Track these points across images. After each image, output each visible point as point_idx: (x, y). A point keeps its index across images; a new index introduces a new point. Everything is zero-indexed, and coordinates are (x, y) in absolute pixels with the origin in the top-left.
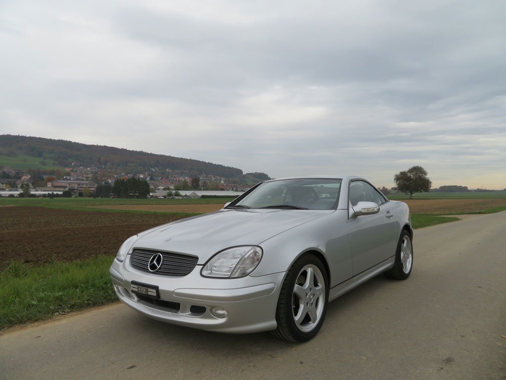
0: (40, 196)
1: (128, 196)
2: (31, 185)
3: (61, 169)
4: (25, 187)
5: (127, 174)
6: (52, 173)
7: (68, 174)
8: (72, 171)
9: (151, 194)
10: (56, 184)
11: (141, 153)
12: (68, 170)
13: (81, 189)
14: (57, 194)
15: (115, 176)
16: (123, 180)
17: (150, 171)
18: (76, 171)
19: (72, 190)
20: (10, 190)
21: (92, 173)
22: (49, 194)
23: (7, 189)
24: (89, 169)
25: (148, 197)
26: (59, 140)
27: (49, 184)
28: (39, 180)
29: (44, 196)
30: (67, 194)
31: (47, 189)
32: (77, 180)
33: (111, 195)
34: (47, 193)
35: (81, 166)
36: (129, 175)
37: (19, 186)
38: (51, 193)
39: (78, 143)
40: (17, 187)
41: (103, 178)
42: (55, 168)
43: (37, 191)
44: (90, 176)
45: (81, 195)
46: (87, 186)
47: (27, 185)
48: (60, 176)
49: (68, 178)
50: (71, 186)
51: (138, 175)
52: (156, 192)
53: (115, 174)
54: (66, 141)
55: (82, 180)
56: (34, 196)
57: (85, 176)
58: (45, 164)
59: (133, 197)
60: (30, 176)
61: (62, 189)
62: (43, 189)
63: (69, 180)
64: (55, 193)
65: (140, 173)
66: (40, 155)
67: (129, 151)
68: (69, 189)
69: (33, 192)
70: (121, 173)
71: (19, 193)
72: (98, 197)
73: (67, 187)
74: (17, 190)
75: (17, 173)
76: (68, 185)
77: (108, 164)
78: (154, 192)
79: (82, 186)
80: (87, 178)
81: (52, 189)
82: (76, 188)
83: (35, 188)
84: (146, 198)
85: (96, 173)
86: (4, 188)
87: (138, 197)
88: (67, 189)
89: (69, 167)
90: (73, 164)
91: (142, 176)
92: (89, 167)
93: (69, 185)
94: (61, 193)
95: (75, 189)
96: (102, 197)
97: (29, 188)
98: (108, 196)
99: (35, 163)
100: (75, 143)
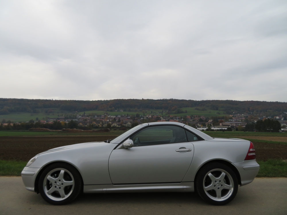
0: (216, 130)
1: (266, 131)
2: (212, 125)
3: (227, 116)
4: (210, 126)
5: (267, 117)
6: (223, 118)
7: (231, 118)
8: (233, 116)
9: (282, 129)
10: (224, 124)
11: (277, 103)
12: (231, 116)
13: (237, 126)
14: (224, 129)
15: (259, 118)
16: (262, 120)
17: (284, 114)
18: (236, 116)
19: (233, 127)
20: (203, 128)
21: (245, 117)
22: (220, 129)
24: (243, 115)
25: (280, 131)
26: (226, 100)
27: (221, 124)
28: (216, 122)
29: (218, 130)
30: (229, 129)
31: (219, 126)
32: (236, 121)
33: (255, 130)
34: (219, 129)
35: (238, 113)
36: (268, 117)
37: (207, 125)
38: (221, 128)
39: (236, 101)
40: (206, 126)
41: (251, 120)
42: (224, 115)
43: (215, 128)
44: (244, 119)
45: (237, 130)
46: (241, 125)
47: (211, 125)
48: (227, 119)
49: (231, 120)
50: (232, 125)
51: (275, 117)
52: (286, 128)
53: (259, 117)
54: (230, 100)
55: (239, 121)
56: (213, 130)
57: (241, 119)
58: (219, 114)
59: (269, 131)
60: (212, 120)
61: (227, 127)
62: (218, 126)
63: (232, 121)
64: (223, 129)
65: (276, 116)
66: (217, 109)
67: (268, 102)
68: (231, 127)
69: (212, 129)
70: (263, 116)
71: (206, 129)
72: (247, 131)
73: (229, 125)
75: (206, 119)
76: (230, 124)
77: (254, 111)
78: (285, 128)
79: (238, 125)
80: (242, 120)
81: (222, 126)
82: (235, 126)
83: (214, 126)
84: (279, 132)
85: (247, 117)
86: (200, 126)
87: (272, 131)
88: (230, 127)
89: (232, 114)
90: (234, 113)
91: (278, 118)
92: (243, 114)
93: (231, 124)
94: (226, 129)
95: (234, 127)
96: (249, 131)
97: (211, 126)
98: (252, 131)
99: (214, 113)
100: (234, 101)
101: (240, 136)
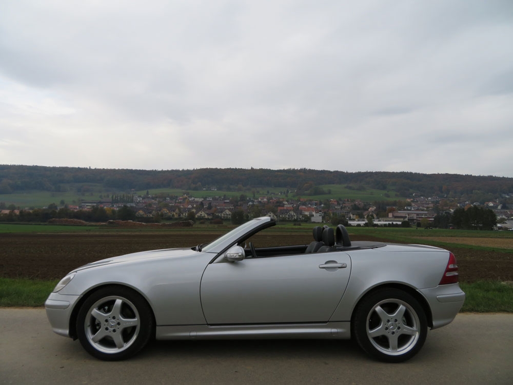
0: (381, 226)
1: (470, 228)
2: (375, 216)
3: (402, 200)
4: (371, 218)
5: (472, 203)
6: (395, 204)
7: (409, 205)
8: (412, 201)
9: (499, 225)
10: (396, 214)
11: (491, 178)
12: (409, 200)
13: (419, 219)
14: (397, 224)
15: (458, 205)
16: (464, 209)
17: (502, 198)
18: (417, 201)
19: (411, 220)
20: (359, 221)
21: (433, 202)
22: (389, 224)
23: (356, 220)
24: (430, 198)
25: (495, 228)
26: (401, 173)
27: (390, 215)
28: (382, 211)
29: (385, 225)
30: (405, 224)
31: (388, 219)
32: (418, 210)
33: (451, 226)
34: (387, 223)
35: (421, 196)
36: (475, 204)
37: (366, 217)
38: (391, 223)
39: (419, 174)
40: (364, 218)
41: (445, 208)
42: (397, 199)
43: (380, 221)
44: (431, 205)
45: (419, 225)
46: (426, 216)
47: (372, 216)
48: (401, 207)
49: (409, 208)
50: (410, 216)
51: (487, 203)
52: (506, 223)
53: (458, 203)
54: (408, 172)
55: (423, 210)
56: (376, 225)
57: (426, 206)
58: (388, 196)
59: (475, 228)
60: (375, 208)
61: (402, 219)
62: (385, 219)
63: (410, 210)
64: (394, 223)
65: (489, 201)
66: (384, 188)
67: (475, 177)
68: (408, 219)
69: (375, 223)
70: (466, 201)
71: (364, 222)
72: (436, 227)
73: (405, 217)
74: (364, 221)
75: (365, 205)
76: (407, 215)
77: (450, 192)
78: (504, 223)
79: (421, 216)
80: (427, 208)
81: (392, 219)
82: (415, 218)
83: (378, 218)
84: (492, 229)
85: (437, 202)
86: (354, 218)
87: (481, 229)
88: (406, 219)
89: (410, 198)
90: (414, 195)
91: (491, 204)
92: (430, 197)
93: (409, 215)
94: (400, 223)
95: (414, 220)
96: (440, 227)
97: (374, 218)
98: (446, 227)
99: (380, 195)
100: (416, 174)
101: (424, 236)
